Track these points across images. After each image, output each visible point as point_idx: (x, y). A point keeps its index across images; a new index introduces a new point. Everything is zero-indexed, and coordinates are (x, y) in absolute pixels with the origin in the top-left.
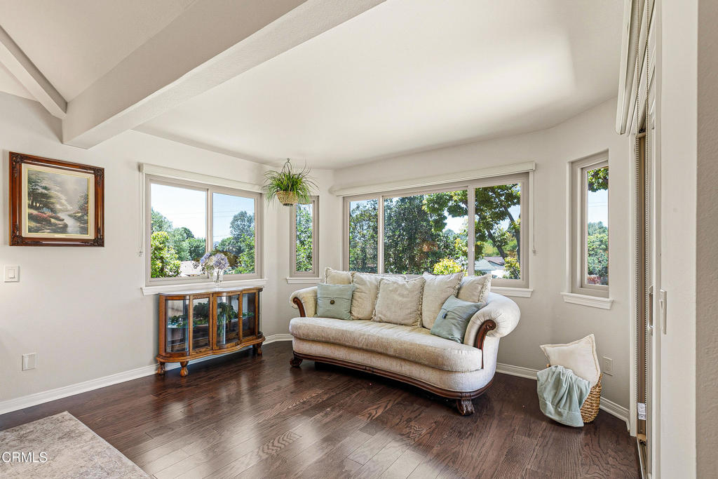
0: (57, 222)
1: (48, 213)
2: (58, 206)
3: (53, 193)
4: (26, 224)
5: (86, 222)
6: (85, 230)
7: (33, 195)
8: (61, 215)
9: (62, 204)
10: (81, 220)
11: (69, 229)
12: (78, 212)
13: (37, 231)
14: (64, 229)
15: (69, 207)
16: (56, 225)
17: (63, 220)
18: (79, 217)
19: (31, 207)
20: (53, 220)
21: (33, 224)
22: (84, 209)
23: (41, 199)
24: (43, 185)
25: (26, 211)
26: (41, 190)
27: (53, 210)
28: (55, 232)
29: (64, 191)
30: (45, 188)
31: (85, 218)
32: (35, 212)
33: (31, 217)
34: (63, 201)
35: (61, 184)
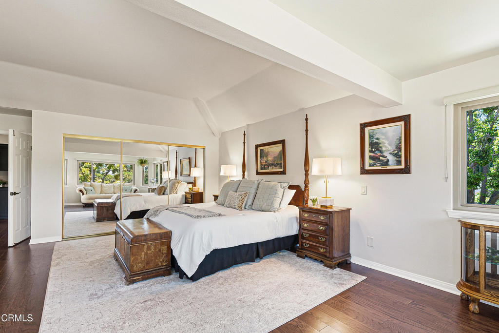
0: (383, 159)
1: (379, 154)
2: (384, 149)
3: (381, 141)
4: (368, 161)
5: (400, 156)
6: (399, 163)
7: (372, 144)
8: (385, 154)
9: (386, 147)
10: (397, 155)
11: (390, 163)
12: (395, 151)
13: (373, 166)
14: (387, 163)
15: (390, 148)
16: (382, 161)
17: (386, 157)
18: (396, 154)
19: (370, 151)
20: (381, 158)
21: (372, 162)
22: (399, 148)
23: (375, 146)
24: (376, 137)
25: (367, 154)
26: (375, 141)
27: (381, 152)
28: (382, 165)
29: (387, 139)
30: (377, 139)
31: (400, 154)
32: (372, 154)
33: (371, 158)
34: (387, 145)
35: (384, 134)
